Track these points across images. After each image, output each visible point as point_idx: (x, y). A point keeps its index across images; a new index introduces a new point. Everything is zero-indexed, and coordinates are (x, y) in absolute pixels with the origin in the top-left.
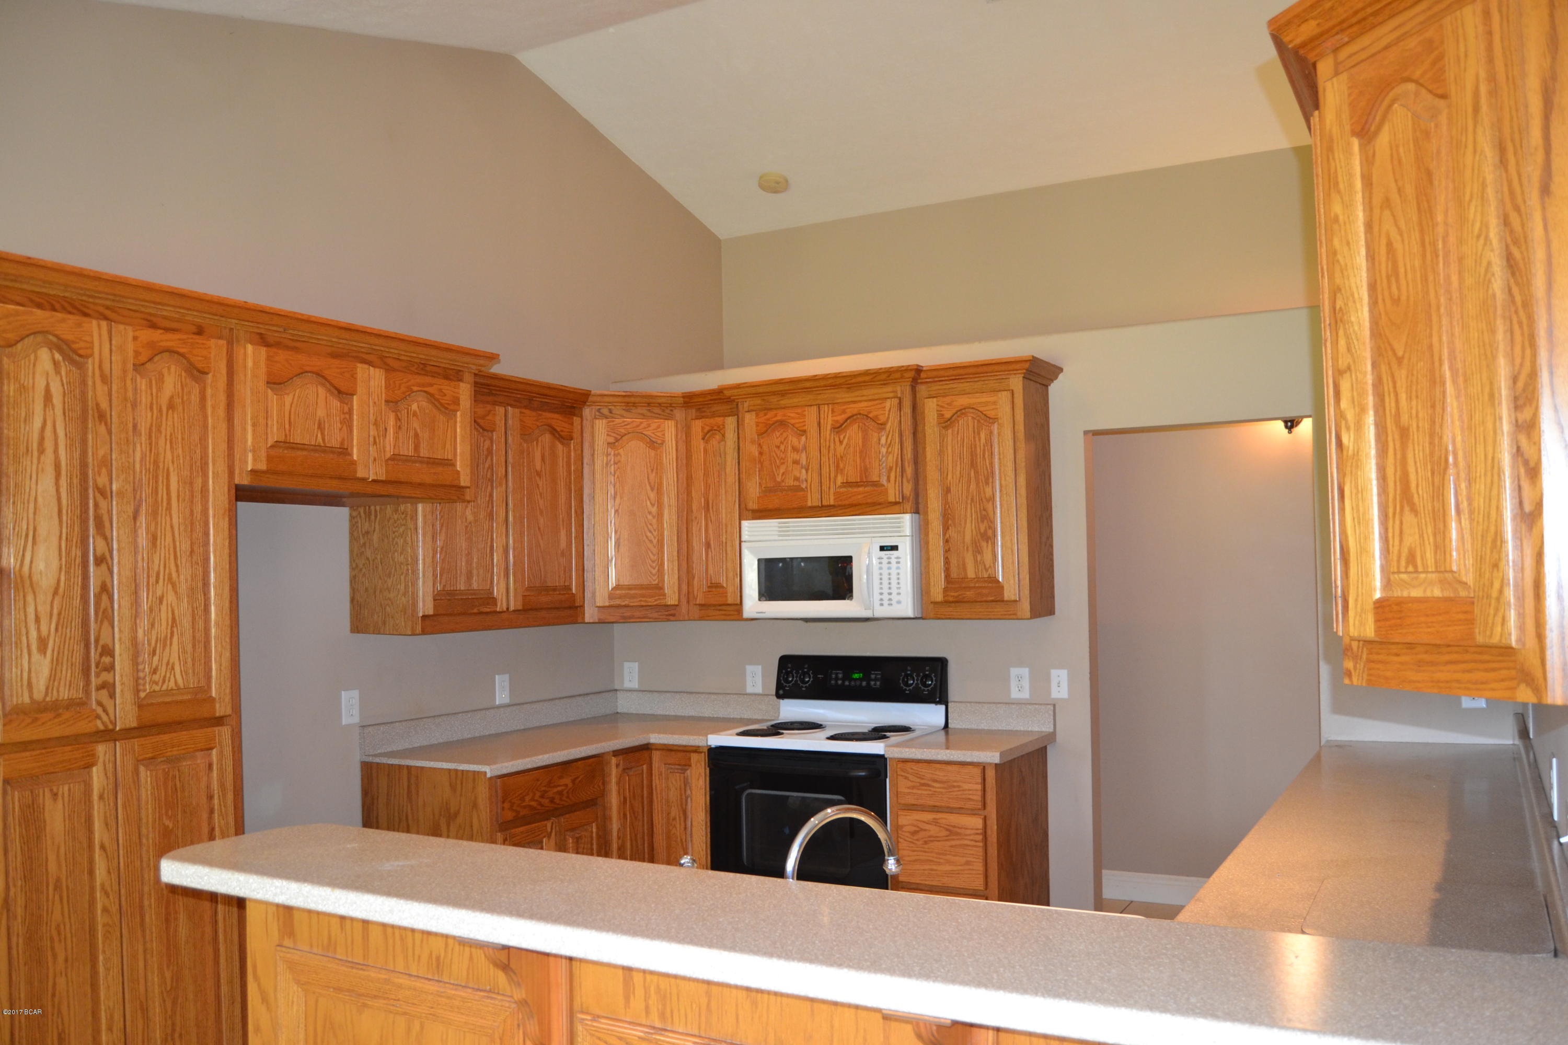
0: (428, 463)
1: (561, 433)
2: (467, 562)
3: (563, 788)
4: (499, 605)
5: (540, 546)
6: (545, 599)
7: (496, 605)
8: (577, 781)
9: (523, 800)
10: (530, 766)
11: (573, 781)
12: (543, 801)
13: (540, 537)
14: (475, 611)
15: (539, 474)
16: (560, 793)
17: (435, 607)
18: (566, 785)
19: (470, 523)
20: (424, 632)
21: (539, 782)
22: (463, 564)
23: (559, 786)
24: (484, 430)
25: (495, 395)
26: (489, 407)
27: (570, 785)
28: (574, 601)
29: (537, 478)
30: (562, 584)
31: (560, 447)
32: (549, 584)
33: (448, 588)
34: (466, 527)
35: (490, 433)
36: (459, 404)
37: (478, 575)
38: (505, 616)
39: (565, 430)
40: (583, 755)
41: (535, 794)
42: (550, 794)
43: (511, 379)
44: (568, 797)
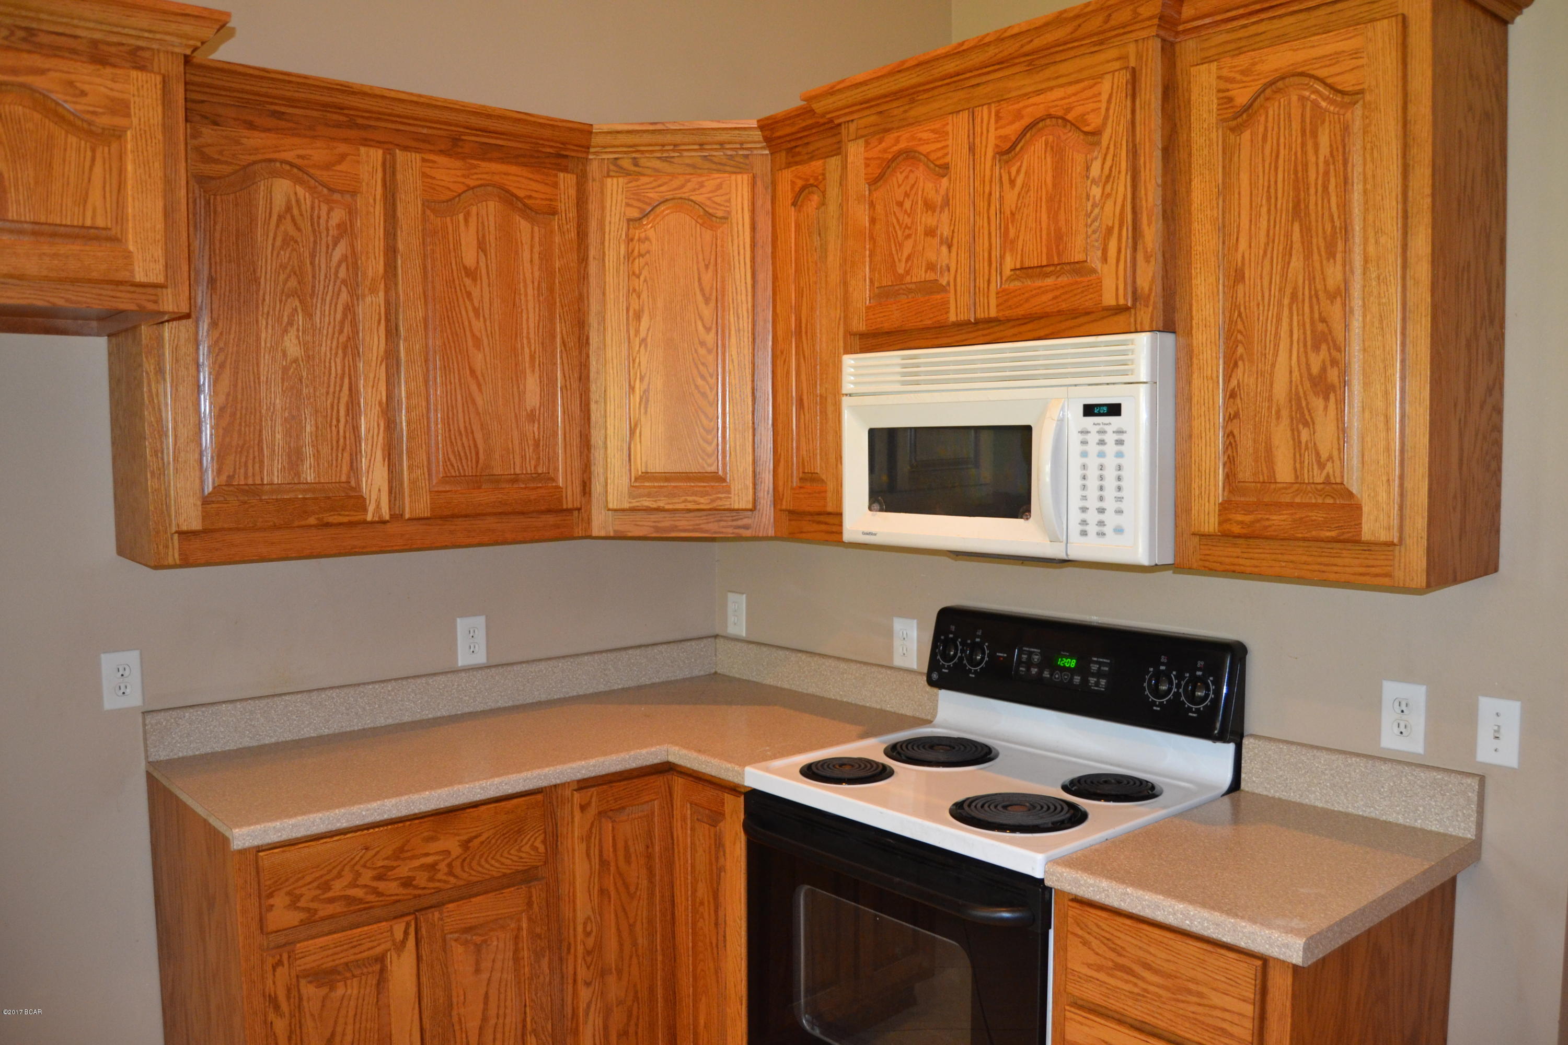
1: (527, 201)
2: (287, 434)
3: (436, 858)
4: (371, 508)
5: (474, 402)
6: (485, 497)
7: (365, 510)
8: (476, 842)
9: (326, 887)
10: (344, 824)
11: (465, 845)
12: (381, 885)
13: (474, 387)
14: (312, 520)
15: (472, 274)
16: (433, 867)
17: (205, 516)
18: (448, 852)
19: (296, 361)
20: (186, 562)
21: (371, 853)
22: (278, 436)
23: (427, 855)
24: (331, 190)
25: (365, 127)
26: (343, 148)
27: (456, 851)
28: (560, 500)
29: (468, 282)
30: (530, 469)
31: (524, 227)
32: (498, 471)
33: (240, 480)
34: (285, 370)
35: (348, 197)
37: (317, 456)
38: (391, 528)
39: (534, 195)
40: (492, 793)
41: (358, 875)
42: (404, 870)
43: (387, 94)
44: (451, 873)
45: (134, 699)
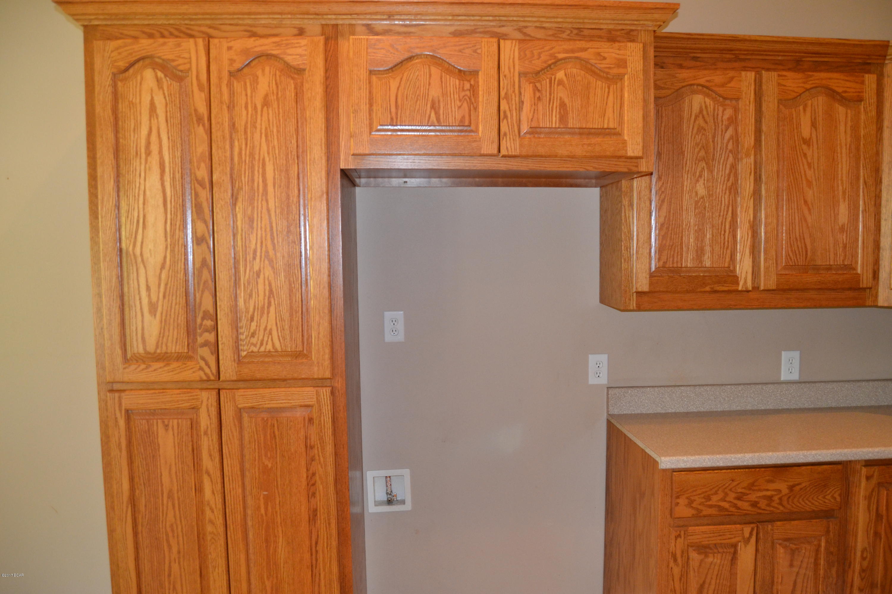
0: (580, 134)
1: (844, 95)
2: (697, 239)
3: (773, 493)
4: (741, 283)
5: (806, 221)
6: (811, 278)
7: (738, 284)
8: (797, 488)
9: (708, 498)
10: (721, 464)
11: (791, 488)
12: (739, 503)
13: (806, 212)
14: (708, 289)
15: (807, 142)
16: (770, 498)
17: (651, 284)
18: (780, 491)
19: (703, 197)
20: (639, 309)
21: (735, 483)
22: (691, 240)
23: (768, 490)
24: (725, 99)
25: (744, 60)
26: (731, 74)
27: (785, 491)
28: (858, 282)
29: (805, 147)
30: (840, 262)
31: (841, 110)
32: (819, 262)
33: (669, 264)
34: (697, 202)
35: (734, 102)
36: (626, 67)
37: (712, 252)
38: (752, 295)
39: (848, 90)
40: (810, 460)
41: (726, 494)
42: (753, 497)
43: (758, 38)
44: (781, 504)
45: (603, 380)
